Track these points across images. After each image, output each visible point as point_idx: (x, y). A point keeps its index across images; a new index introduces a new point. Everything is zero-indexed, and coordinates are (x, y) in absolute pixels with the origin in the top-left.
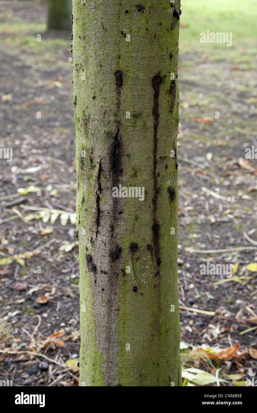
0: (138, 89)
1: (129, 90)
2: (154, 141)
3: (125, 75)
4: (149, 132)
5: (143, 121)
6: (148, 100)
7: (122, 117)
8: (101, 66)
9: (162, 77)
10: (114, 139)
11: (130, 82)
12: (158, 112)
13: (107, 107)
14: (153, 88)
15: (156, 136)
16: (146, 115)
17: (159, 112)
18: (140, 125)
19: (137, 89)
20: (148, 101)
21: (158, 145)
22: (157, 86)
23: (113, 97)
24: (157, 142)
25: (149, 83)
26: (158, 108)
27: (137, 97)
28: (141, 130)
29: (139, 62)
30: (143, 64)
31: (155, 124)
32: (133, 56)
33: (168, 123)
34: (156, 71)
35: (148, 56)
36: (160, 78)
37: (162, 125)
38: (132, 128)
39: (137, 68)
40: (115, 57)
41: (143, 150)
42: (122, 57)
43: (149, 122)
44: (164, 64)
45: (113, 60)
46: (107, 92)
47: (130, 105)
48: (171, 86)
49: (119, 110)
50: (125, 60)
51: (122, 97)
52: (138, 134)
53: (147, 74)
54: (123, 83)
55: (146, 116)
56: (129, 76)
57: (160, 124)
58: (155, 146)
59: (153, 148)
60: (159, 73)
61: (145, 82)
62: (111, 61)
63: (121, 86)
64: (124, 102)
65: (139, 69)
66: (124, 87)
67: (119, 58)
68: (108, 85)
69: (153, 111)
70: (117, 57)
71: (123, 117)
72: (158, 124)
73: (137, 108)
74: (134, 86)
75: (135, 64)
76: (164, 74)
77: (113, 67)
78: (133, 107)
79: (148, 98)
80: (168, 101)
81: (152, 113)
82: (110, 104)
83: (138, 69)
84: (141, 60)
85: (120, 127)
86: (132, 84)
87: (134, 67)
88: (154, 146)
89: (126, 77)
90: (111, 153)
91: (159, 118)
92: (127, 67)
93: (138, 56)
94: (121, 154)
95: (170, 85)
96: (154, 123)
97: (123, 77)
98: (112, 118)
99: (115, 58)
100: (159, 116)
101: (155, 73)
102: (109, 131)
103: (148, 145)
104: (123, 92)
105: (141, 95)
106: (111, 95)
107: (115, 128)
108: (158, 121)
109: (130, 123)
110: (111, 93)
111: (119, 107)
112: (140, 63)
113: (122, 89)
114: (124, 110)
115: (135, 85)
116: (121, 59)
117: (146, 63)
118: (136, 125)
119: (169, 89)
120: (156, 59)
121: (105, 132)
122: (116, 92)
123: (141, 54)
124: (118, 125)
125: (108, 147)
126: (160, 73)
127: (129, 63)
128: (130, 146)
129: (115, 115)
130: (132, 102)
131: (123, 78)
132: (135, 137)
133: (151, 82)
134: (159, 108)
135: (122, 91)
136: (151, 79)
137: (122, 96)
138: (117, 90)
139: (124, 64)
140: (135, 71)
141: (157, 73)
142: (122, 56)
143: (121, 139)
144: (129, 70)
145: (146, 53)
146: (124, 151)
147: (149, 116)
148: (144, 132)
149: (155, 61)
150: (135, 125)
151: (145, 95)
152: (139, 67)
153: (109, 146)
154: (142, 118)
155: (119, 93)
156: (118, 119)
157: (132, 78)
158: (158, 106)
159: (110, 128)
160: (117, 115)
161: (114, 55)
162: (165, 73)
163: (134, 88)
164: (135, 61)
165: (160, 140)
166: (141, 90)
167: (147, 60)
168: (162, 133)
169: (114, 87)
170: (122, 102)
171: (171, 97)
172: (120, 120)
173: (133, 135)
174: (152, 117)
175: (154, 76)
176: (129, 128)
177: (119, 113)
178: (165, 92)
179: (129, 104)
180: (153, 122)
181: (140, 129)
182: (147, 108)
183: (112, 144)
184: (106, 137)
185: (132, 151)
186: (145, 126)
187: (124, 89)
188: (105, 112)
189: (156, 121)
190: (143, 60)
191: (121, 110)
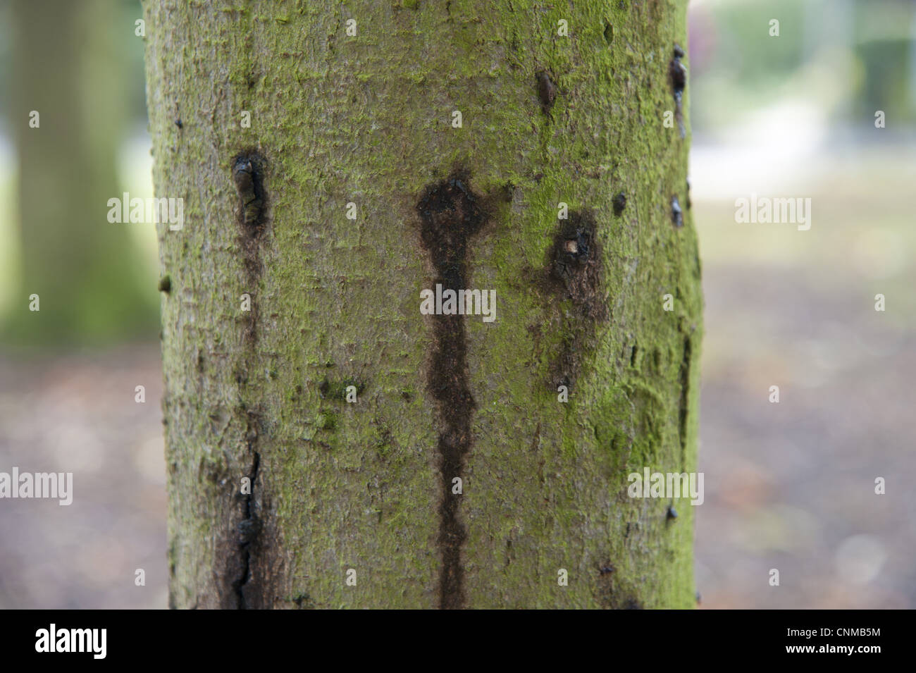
0: (342, 251)
1: (296, 251)
2: (443, 538)
3: (277, 172)
4: (414, 484)
5: (376, 422)
6: (401, 308)
7: (269, 390)
8: (180, 125)
9: (483, 193)
10: (239, 504)
11: (300, 213)
12: (463, 380)
13: (208, 334)
14: (429, 252)
15: (452, 515)
16: (389, 390)
17: (472, 385)
18: (360, 444)
19: (334, 250)
20: (397, 317)
21: (468, 563)
22: (449, 240)
23: (227, 284)
24: (464, 547)
25: (402, 218)
26: (461, 358)
27: (339, 291)
28: (362, 470)
29: (344, 109)
30: (364, 121)
31: (443, 445)
32: (310, 79)
33: (534, 448)
34: (442, 159)
35: (389, 77)
36: (471, 201)
37: (494, 458)
38: (314, 453)
39: (334, 137)
40: (231, 82)
41: (376, 579)
42: (262, 80)
43: (412, 433)
44: (492, 128)
45: (223, 95)
46: (204, 256)
47: (303, 331)
48: (556, 253)
49: (254, 351)
50: (274, 97)
51: (267, 285)
52: (350, 488)
53: (386, 174)
54: (271, 214)
55: (391, 395)
56: (292, 181)
57: (482, 448)
58: (446, 570)
59: (437, 578)
60: (461, 173)
61: (378, 214)
62: (215, 99)
63: (263, 231)
64: (274, 316)
65: (345, 146)
66: (272, 235)
67: (252, 84)
68: (207, 221)
69: (431, 374)
70: (241, 79)
71: (273, 392)
72: (465, 448)
73: (340, 349)
74: (320, 231)
75: (323, 119)
76: (496, 179)
77: (224, 131)
78: (316, 343)
79: (399, 300)
80: (534, 330)
81: (425, 384)
82: (217, 318)
83: (339, 142)
84: (355, 101)
85: (263, 448)
86: (310, 220)
87: (319, 134)
88: (440, 565)
89: (283, 184)
90: (226, 579)
91: (475, 415)
92: (285, 131)
93: (337, 76)
94: (267, 588)
95: (545, 244)
96: (442, 441)
97: (270, 186)
98: (229, 394)
99: (232, 88)
100: (473, 404)
101: (435, 172)
102: (219, 462)
103: (408, 556)
104: (272, 263)
105: (363, 284)
106: (223, 274)
107: (244, 447)
108: (467, 429)
109: (307, 424)
110: (219, 267)
111: (253, 337)
112: (349, 113)
113: (268, 245)
114: (276, 356)
115: (329, 227)
116: (260, 89)
117: (383, 114)
118: (334, 442)
119: (538, 263)
120: (434, 94)
121: (205, 463)
122: (241, 260)
123: (352, 68)
124: (254, 432)
125: (214, 548)
126: (468, 172)
127: (296, 113)
128: (310, 551)
129: (239, 380)
130: (312, 313)
131: (267, 190)
132: (332, 502)
133: (416, 217)
134: (471, 360)
135: (265, 258)
136: (413, 203)
137: (265, 281)
138: (245, 249)
139: (271, 116)
140: (323, 157)
141: (447, 172)
142: (259, 75)
143: (270, 507)
144: (296, 148)
145: (379, 63)
146: (279, 577)
147: (406, 397)
148: (383, 485)
149: (435, 108)
150: (332, 437)
151: (379, 284)
152: (342, 136)
153: (220, 544)
154: (370, 406)
155: (253, 267)
156: (254, 401)
157: (309, 188)
158: (462, 348)
159: (223, 448)
160: (245, 381)
161: (227, 71)
162: (505, 174)
163: (322, 242)
164: (320, 104)
165: (482, 539)
166: (358, 257)
167: (388, 101)
168: (500, 502)
169: (231, 231)
170: (266, 312)
171: (555, 311)
172: (261, 407)
173: (321, 491)
174: (424, 403)
175: (428, 187)
176: (302, 451)
177: (256, 372)
178: (512, 275)
179: (299, 324)
180: (435, 435)
181: (358, 465)
182: (394, 355)
183: (233, 532)
184: (207, 491)
185: (317, 581)
186: (386, 449)
187: (276, 246)
188: (201, 360)
189: (454, 429)
190: (364, 100)
191: (263, 354)
